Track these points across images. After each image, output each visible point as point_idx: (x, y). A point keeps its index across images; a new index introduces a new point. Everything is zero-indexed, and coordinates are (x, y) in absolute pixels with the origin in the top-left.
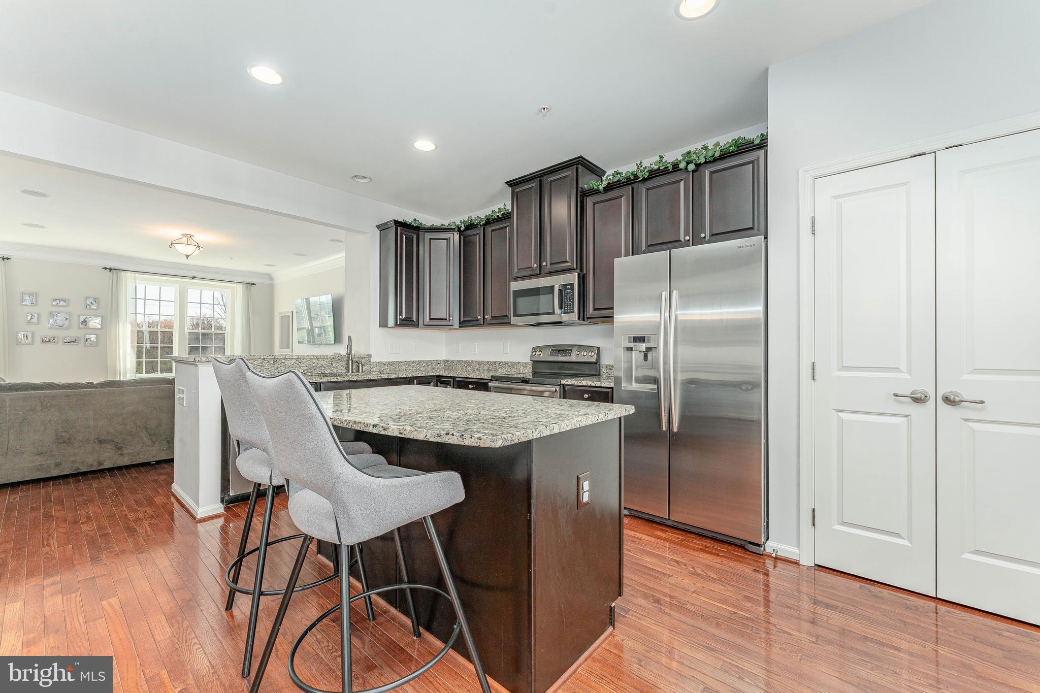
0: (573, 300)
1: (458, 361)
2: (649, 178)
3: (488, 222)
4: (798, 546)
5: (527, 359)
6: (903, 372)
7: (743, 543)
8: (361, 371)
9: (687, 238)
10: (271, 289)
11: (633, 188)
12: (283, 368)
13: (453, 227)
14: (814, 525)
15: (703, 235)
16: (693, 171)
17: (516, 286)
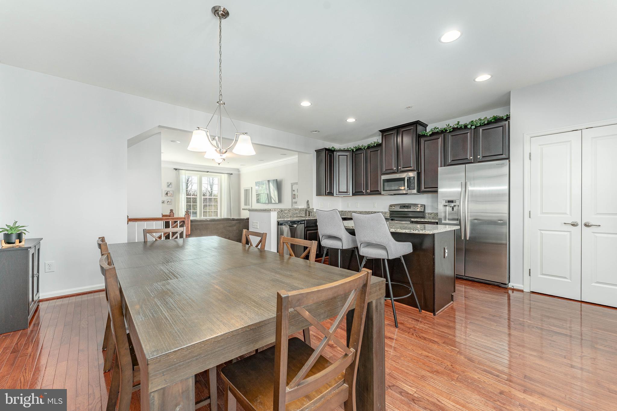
0: (414, 184)
1: (349, 211)
2: (452, 131)
3: (369, 147)
4: (523, 284)
5: (387, 210)
6: (568, 214)
7: (498, 284)
8: (311, 215)
9: (471, 158)
10: (239, 176)
11: (444, 135)
13: (350, 150)
14: (530, 275)
15: (479, 157)
16: (474, 129)
17: (384, 177)
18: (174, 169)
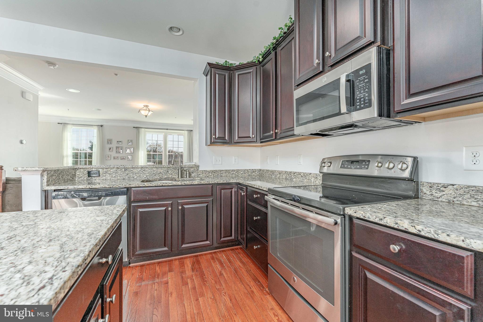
0: (370, 89)
3: (278, 43)
5: (316, 170)
8: (188, 177)
18: (134, 127)
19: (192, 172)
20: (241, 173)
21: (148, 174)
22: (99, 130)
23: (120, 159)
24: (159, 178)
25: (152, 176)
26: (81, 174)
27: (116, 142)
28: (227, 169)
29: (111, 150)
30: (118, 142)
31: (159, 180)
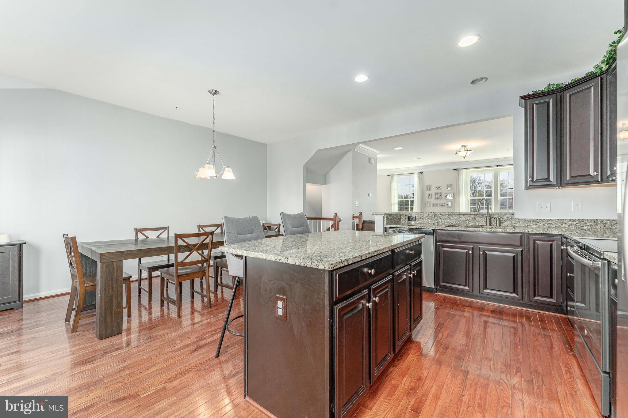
12: (440, 220)
18: (454, 170)
19: (504, 221)
20: (588, 224)
21: (455, 221)
22: (419, 177)
23: (439, 206)
24: (466, 224)
25: (459, 223)
26: (404, 219)
27: (435, 188)
28: (558, 219)
29: (430, 197)
30: (437, 187)
31: (465, 227)
